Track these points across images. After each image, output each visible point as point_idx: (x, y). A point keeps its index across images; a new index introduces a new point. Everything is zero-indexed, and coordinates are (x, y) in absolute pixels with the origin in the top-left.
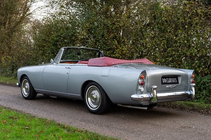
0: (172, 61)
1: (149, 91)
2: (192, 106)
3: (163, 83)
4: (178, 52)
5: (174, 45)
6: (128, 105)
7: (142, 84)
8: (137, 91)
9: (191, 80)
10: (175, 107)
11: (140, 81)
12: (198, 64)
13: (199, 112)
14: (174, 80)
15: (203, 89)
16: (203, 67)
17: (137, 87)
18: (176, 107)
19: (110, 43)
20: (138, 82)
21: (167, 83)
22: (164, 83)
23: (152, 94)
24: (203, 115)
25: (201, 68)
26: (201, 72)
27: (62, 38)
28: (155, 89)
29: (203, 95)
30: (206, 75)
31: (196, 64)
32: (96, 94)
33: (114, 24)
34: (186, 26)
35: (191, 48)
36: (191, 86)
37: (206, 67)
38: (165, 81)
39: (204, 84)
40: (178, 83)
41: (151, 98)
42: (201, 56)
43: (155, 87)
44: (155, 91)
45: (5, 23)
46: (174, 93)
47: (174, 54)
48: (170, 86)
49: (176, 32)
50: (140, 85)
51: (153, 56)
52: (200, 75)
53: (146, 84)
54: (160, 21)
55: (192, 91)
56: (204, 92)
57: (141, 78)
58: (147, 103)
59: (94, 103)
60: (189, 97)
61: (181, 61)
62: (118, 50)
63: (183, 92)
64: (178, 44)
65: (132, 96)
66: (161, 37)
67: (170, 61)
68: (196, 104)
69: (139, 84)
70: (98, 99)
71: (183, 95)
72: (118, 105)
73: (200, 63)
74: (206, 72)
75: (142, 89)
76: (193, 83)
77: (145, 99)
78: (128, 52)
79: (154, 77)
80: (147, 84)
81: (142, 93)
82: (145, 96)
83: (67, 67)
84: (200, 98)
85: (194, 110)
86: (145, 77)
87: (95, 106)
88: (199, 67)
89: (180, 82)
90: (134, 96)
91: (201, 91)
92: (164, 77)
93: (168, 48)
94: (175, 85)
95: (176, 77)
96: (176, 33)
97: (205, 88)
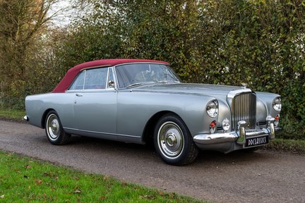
27: (100, 52)
33: (178, 28)
45: (14, 34)
51: (240, 74)
54: (248, 22)
78: (201, 69)
96: (275, 39)
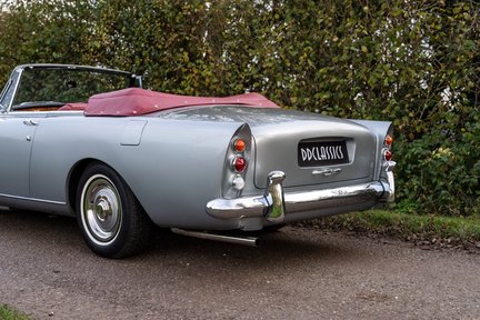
0: (330, 102)
1: (263, 186)
2: (387, 222)
3: (302, 163)
4: (345, 77)
5: (335, 59)
6: (201, 230)
7: (240, 168)
8: (225, 189)
9: (385, 152)
10: (338, 227)
11: (232, 156)
12: (397, 108)
13: (407, 240)
14: (335, 153)
15: (412, 173)
16: (411, 115)
17: (225, 176)
18: (341, 228)
19: (170, 59)
20: (227, 162)
21: (313, 163)
22: (307, 163)
23: (270, 197)
24: (418, 250)
25: (405, 119)
26: (405, 128)
28: (278, 181)
29: (411, 190)
30: (419, 135)
31: (392, 109)
32: (109, 198)
33: (179, 7)
34: (366, 8)
35: (379, 66)
36: (383, 169)
37: (419, 114)
38: (308, 154)
39: (414, 160)
40: (346, 159)
41: (268, 210)
42: (405, 86)
43: (280, 174)
44: (278, 187)
46: (337, 190)
47: (336, 84)
48: (325, 169)
49: (338, 25)
50: (233, 170)
51: (280, 91)
52: (402, 136)
53: (251, 167)
55: (387, 182)
56: (415, 182)
57: (234, 148)
58: (256, 225)
59: (104, 226)
60: (379, 199)
61: (353, 103)
62: (191, 76)
63: (361, 188)
64: (345, 57)
65: (209, 205)
66: (301, 39)
67: (325, 102)
68: (397, 216)
69: (228, 166)
70: (115, 215)
71: (361, 195)
72: (174, 230)
73: (403, 107)
74: (418, 129)
75: (240, 182)
76: (388, 158)
77: (248, 213)
78: (215, 80)
79: (275, 146)
80: (256, 166)
81: (239, 194)
82: (250, 202)
83: (28, 120)
84: (405, 197)
85: (391, 234)
86: (248, 144)
87: (107, 235)
88: (400, 116)
89: (352, 157)
90: (215, 205)
91: (407, 180)
92: (306, 143)
93: (319, 67)
94: (337, 168)
95: (340, 142)
96: (340, 29)
97: (416, 172)
